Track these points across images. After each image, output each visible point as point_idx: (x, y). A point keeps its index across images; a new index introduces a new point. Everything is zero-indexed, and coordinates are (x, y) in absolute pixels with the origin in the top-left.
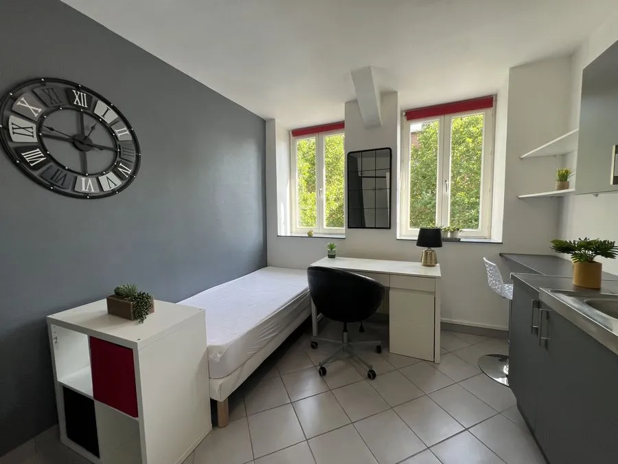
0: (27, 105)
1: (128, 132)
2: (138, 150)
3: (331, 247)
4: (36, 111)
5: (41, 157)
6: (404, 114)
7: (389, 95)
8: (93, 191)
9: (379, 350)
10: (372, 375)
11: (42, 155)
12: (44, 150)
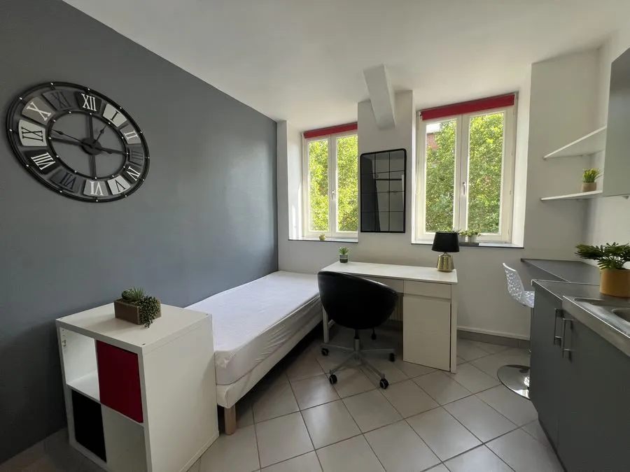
0: (37, 110)
1: (136, 135)
2: (147, 153)
3: (344, 252)
4: (46, 116)
5: (51, 161)
6: (420, 113)
7: (403, 94)
8: (102, 194)
9: (392, 358)
10: (384, 384)
11: (52, 159)
12: (54, 154)
